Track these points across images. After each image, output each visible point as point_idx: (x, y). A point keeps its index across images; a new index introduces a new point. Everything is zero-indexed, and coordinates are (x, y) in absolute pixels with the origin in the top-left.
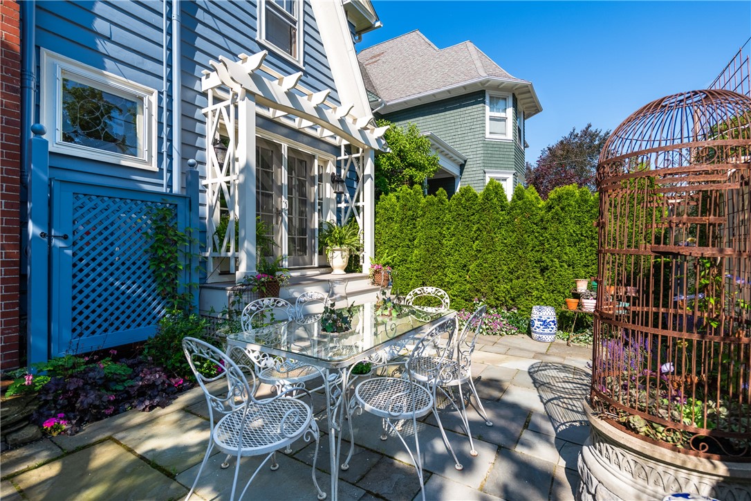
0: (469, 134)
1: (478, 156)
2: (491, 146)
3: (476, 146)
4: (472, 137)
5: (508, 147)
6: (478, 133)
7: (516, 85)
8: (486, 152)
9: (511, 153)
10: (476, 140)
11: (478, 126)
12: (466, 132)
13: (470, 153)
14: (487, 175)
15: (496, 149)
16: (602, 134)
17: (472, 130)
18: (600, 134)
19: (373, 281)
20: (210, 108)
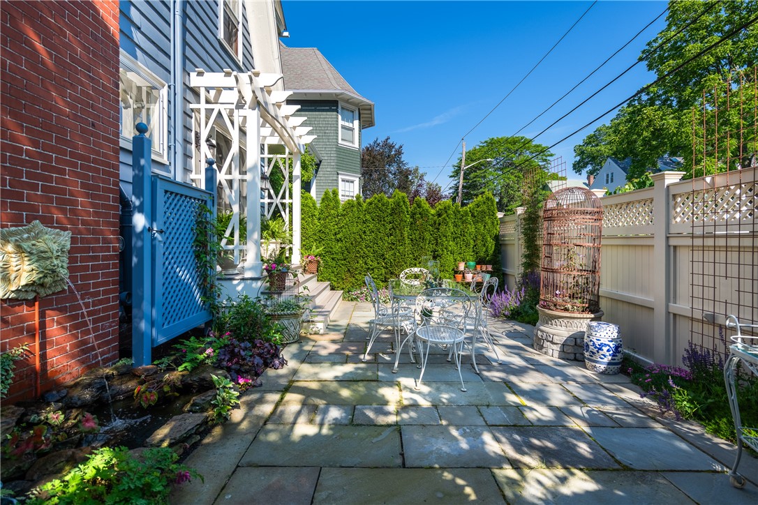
0: (324, 137)
1: (332, 158)
2: (342, 151)
3: (330, 149)
4: (327, 140)
5: (355, 154)
6: (332, 137)
7: (361, 102)
8: (338, 156)
9: (358, 160)
10: (330, 144)
11: (332, 132)
13: (325, 155)
14: (340, 176)
15: (346, 154)
16: (397, 147)
17: (326, 134)
19: (304, 270)
20: (203, 106)
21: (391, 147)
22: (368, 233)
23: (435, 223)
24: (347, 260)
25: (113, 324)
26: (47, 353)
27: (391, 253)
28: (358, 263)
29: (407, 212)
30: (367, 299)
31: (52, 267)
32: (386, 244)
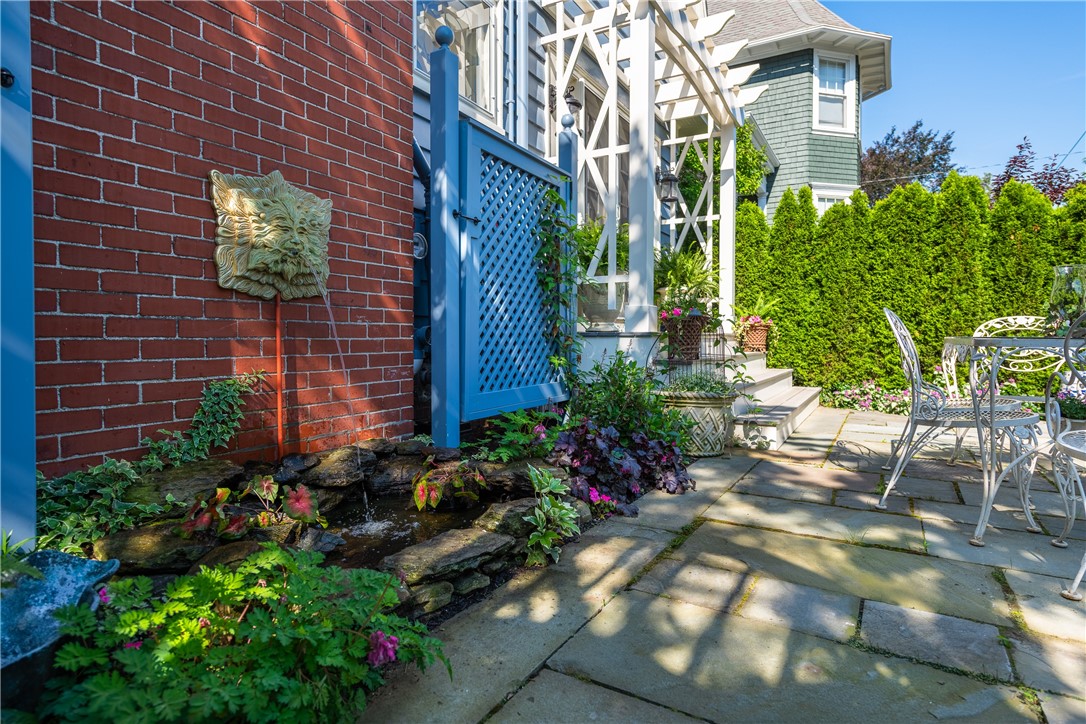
0: (784, 123)
1: (800, 159)
2: (821, 143)
3: (795, 143)
4: (789, 128)
5: (848, 145)
6: (799, 120)
7: (865, 41)
8: (812, 153)
9: (851, 156)
10: (796, 132)
11: (800, 109)
12: (778, 119)
13: (785, 155)
14: (814, 192)
15: (830, 149)
16: (939, 139)
17: (789, 117)
18: (936, 139)
19: (741, 343)
20: (560, 36)
21: (924, 142)
22: (880, 269)
23: (1065, 235)
24: (831, 326)
25: (404, 373)
26: (298, 394)
27: (936, 309)
28: (854, 331)
29: (982, 216)
30: (875, 407)
31: (293, 246)
32: (926, 291)
